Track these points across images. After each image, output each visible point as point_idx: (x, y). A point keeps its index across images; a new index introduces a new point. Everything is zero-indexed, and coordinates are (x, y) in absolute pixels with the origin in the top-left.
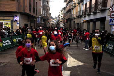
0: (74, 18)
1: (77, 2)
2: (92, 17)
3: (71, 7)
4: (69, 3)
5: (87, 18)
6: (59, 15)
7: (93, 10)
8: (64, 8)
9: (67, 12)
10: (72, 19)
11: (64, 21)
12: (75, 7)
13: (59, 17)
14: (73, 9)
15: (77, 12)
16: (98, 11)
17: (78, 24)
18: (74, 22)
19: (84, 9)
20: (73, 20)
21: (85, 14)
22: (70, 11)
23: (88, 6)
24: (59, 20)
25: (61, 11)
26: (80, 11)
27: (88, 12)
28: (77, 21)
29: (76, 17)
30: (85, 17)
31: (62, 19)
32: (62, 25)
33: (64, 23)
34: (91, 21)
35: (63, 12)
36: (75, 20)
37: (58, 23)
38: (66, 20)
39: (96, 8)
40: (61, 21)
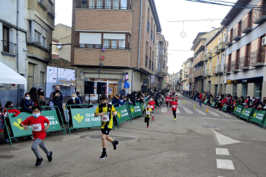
0: (209, 77)
1: (215, 51)
2: (241, 76)
3: (204, 59)
4: (200, 51)
5: (232, 77)
6: (181, 71)
7: (242, 65)
8: (192, 60)
9: (196, 66)
10: (205, 78)
11: (190, 79)
12: (211, 58)
13: (181, 74)
14: (206, 61)
15: (214, 67)
16: (250, 67)
17: (216, 85)
18: (210, 82)
19: (227, 62)
20: (207, 80)
21: (229, 70)
22: (201, 64)
23: (234, 58)
24: (181, 79)
25: (185, 63)
26: (219, 66)
27: (233, 68)
28: (215, 81)
29: (212, 75)
30: (228, 74)
31: (187, 76)
32: (186, 87)
33: (190, 84)
34: (240, 81)
35: (188, 65)
36: (211, 79)
37: (179, 84)
38: (193, 79)
39: (247, 63)
40: (185, 81)
